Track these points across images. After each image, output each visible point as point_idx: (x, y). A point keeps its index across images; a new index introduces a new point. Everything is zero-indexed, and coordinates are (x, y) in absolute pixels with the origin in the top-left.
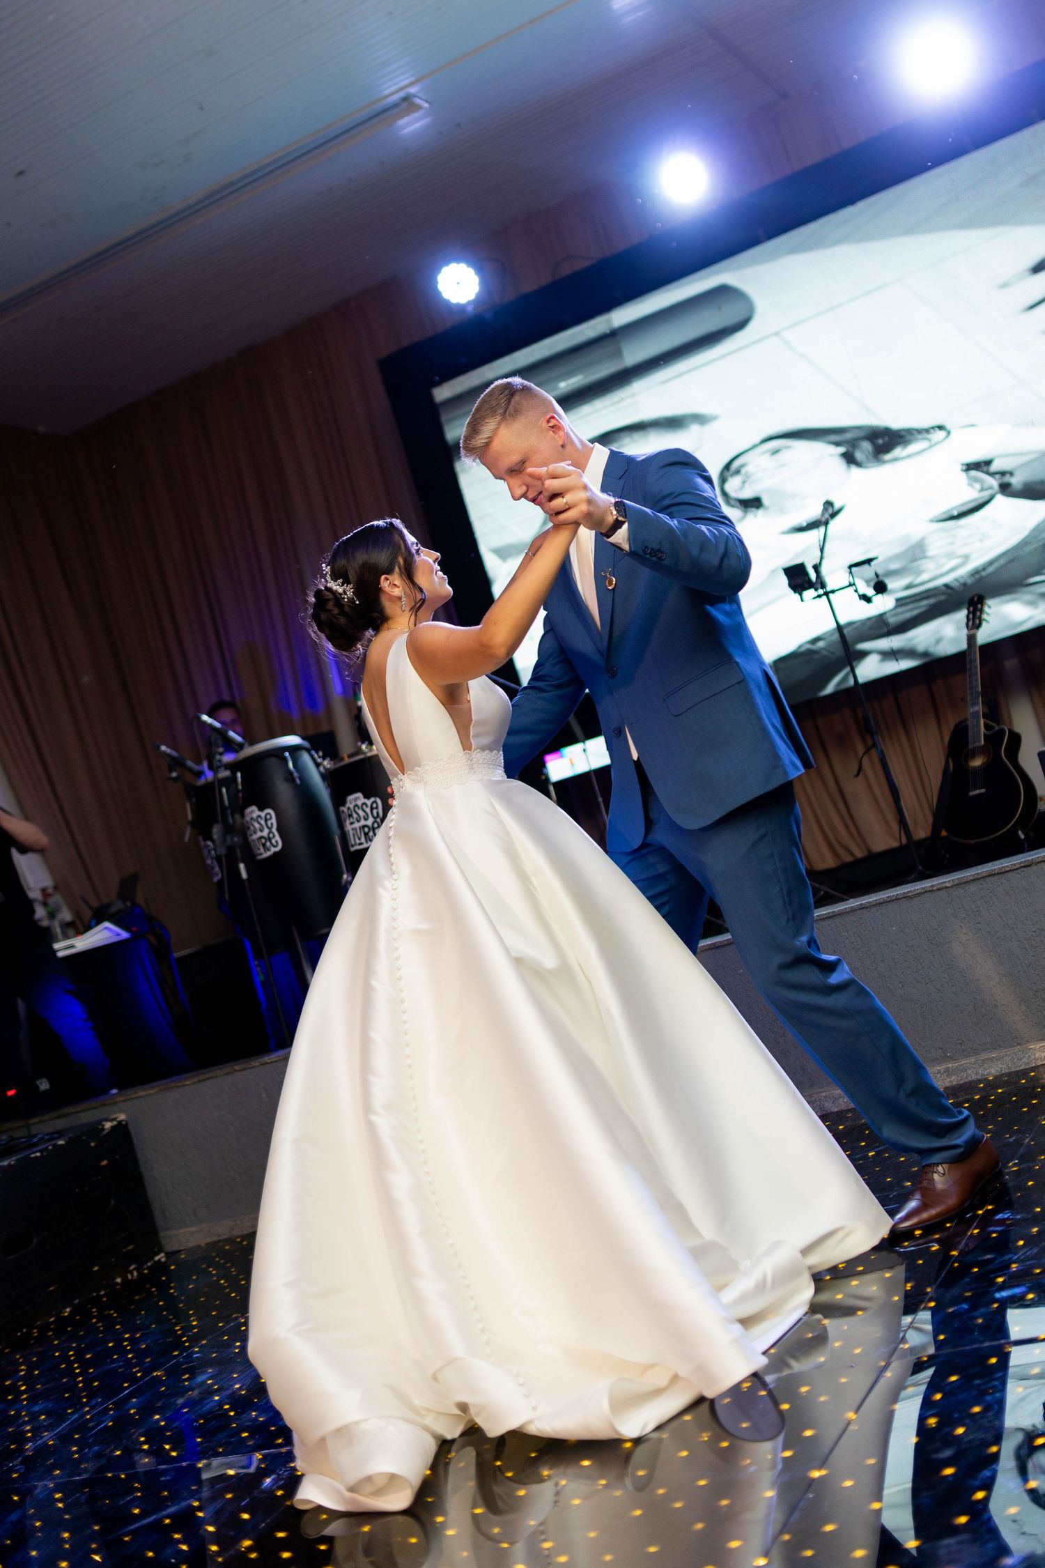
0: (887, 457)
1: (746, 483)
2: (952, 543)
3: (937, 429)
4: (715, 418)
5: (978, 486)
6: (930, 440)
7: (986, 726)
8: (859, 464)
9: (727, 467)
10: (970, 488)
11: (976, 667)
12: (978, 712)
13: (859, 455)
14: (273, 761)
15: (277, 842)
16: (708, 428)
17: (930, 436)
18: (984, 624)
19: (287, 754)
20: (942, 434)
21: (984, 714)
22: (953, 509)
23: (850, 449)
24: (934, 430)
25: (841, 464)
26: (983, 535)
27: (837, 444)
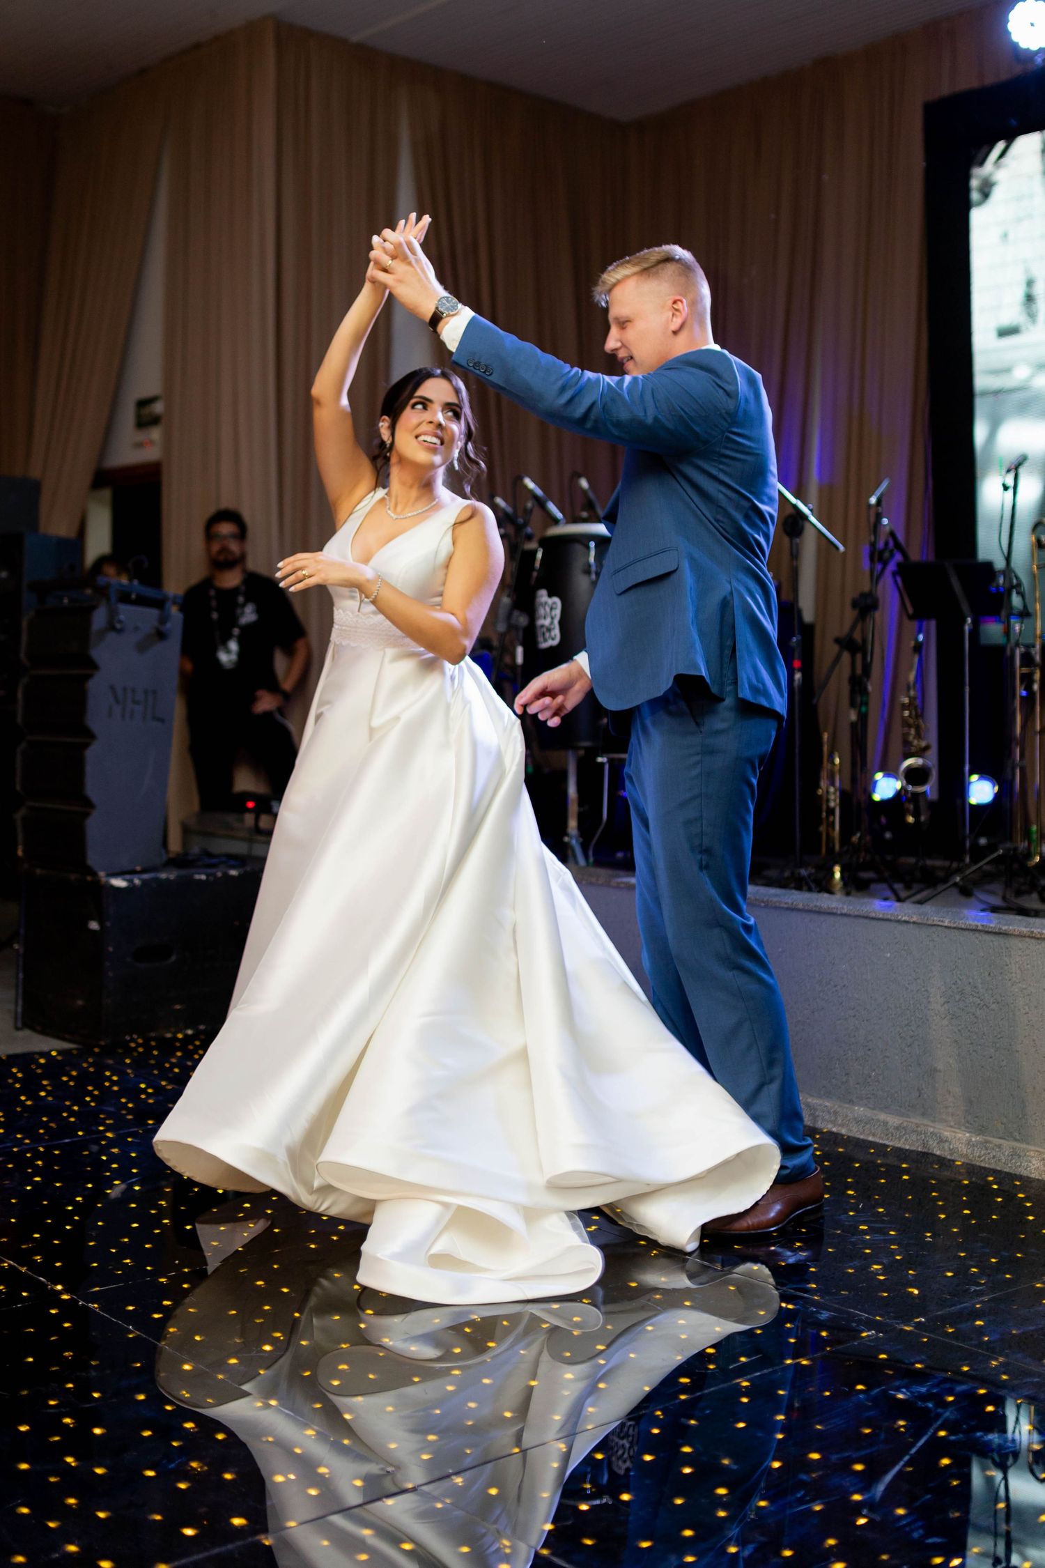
14: (578, 547)
19: (592, 544)
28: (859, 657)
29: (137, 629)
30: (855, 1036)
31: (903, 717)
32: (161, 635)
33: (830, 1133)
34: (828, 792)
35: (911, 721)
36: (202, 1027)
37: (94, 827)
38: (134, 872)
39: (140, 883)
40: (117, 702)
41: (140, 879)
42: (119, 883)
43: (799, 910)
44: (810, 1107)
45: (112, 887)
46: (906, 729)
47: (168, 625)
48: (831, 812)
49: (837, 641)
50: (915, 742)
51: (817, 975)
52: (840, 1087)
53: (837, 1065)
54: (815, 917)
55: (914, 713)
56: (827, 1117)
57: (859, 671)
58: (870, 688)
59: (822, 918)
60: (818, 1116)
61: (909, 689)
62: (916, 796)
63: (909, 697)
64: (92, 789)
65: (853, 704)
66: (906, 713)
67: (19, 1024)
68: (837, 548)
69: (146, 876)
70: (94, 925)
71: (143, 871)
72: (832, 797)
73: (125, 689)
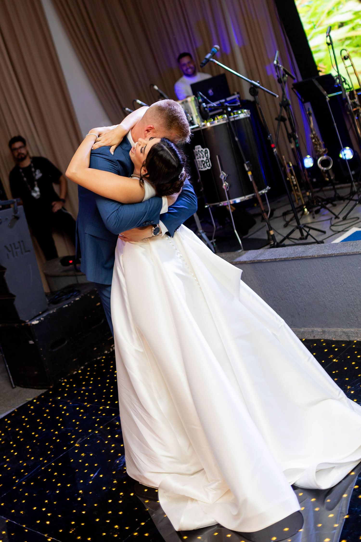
28: (287, 122)
29: (6, 219)
30: (355, 302)
31: (313, 142)
32: (17, 218)
33: (357, 341)
34: (291, 178)
35: (316, 143)
36: (86, 363)
37: (18, 304)
38: (39, 315)
39: (43, 319)
40: (9, 251)
41: (43, 317)
42: (35, 322)
43: (316, 258)
44: (345, 333)
45: (33, 325)
46: (315, 146)
47: (18, 213)
48: (295, 185)
49: (276, 119)
50: (320, 150)
51: (332, 281)
52: (355, 323)
53: (351, 314)
54: (323, 259)
55: (317, 139)
56: (354, 335)
57: (290, 131)
58: (297, 136)
59: (327, 259)
60: (350, 336)
61: (312, 131)
62: (327, 171)
63: (314, 135)
64: (12, 290)
65: (290, 142)
66: (314, 140)
67: (14, 386)
68: (275, 96)
69: (45, 315)
70: (31, 342)
71: (43, 313)
72: (294, 180)
73: (10, 245)
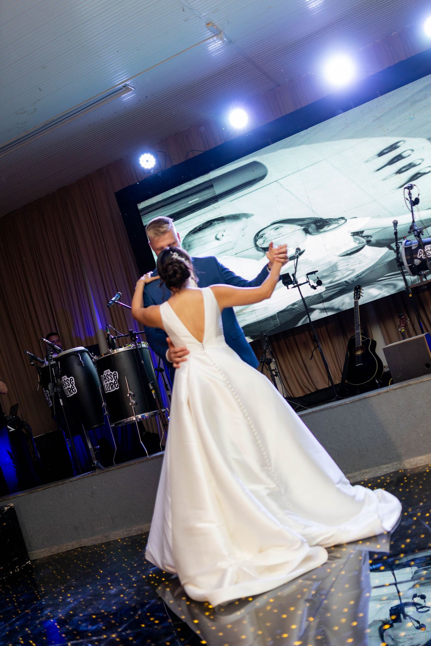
0: (322, 230)
1: (265, 242)
2: (348, 265)
3: (341, 219)
4: (252, 215)
5: (358, 242)
6: (338, 223)
7: (363, 338)
8: (310, 233)
9: (257, 235)
10: (354, 243)
11: (358, 314)
12: (359, 332)
13: (310, 230)
14: (73, 357)
15: (75, 390)
16: (249, 219)
17: (339, 222)
18: (361, 297)
19: (79, 354)
20: (343, 221)
21: (361, 333)
22: (348, 251)
23: (307, 227)
24: (340, 220)
25: (303, 233)
26: (360, 261)
27: (301, 225)
